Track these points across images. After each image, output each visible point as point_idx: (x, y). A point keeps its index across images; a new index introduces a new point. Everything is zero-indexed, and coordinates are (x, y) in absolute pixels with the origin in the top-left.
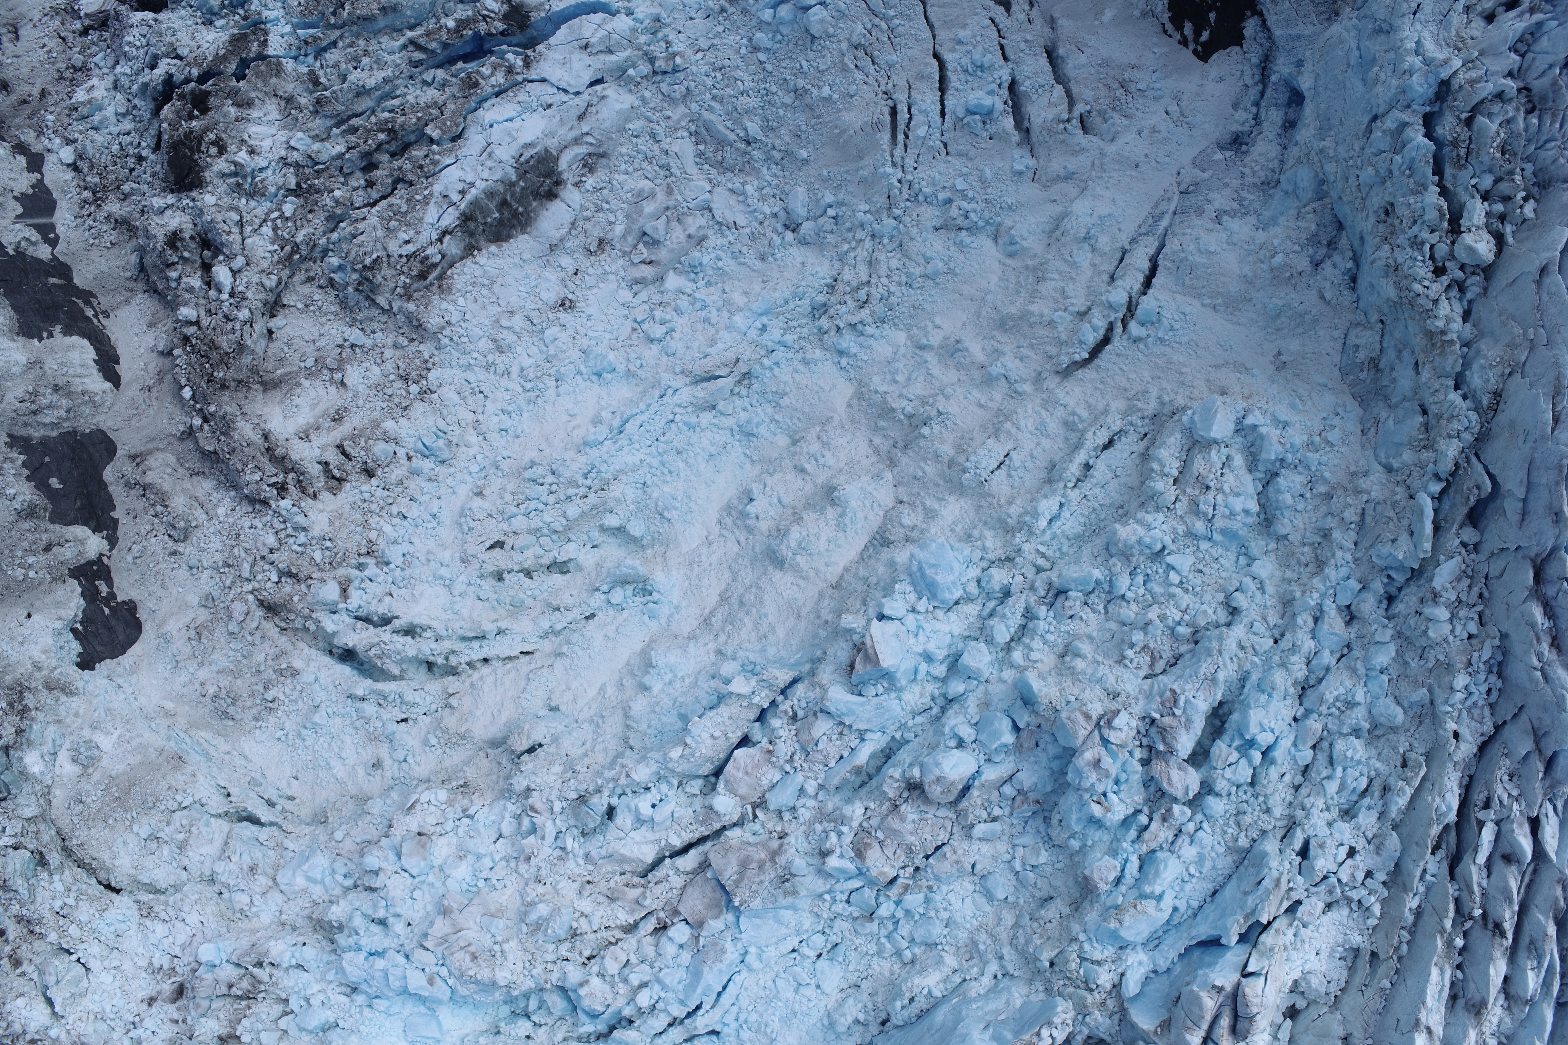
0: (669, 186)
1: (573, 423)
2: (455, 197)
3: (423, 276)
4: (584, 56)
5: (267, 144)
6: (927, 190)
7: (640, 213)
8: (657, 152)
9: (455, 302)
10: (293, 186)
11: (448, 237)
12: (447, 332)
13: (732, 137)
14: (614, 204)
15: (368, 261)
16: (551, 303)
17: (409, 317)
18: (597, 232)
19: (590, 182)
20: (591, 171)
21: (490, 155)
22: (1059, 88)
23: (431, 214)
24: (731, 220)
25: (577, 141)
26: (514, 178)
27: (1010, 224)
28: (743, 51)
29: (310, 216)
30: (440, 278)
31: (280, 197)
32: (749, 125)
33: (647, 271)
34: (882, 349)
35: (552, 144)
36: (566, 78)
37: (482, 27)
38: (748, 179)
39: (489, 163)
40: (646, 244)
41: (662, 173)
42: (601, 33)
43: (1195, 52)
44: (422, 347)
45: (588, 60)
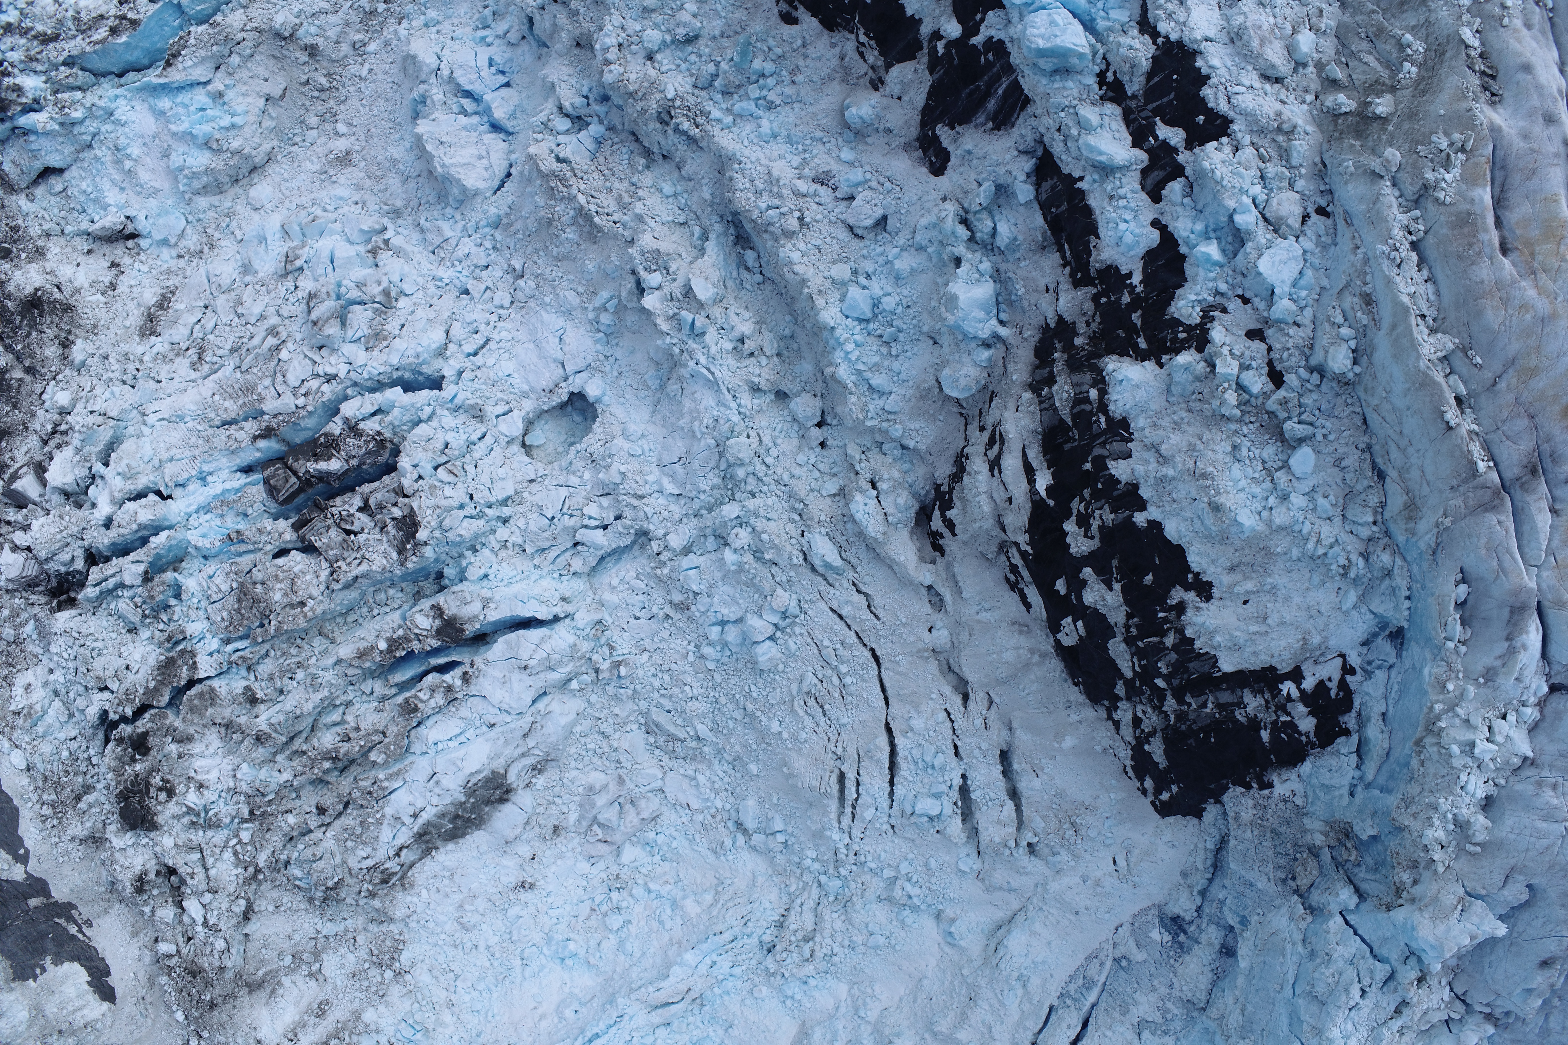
0: (620, 777)
1: (540, 1011)
2: (408, 820)
3: (385, 881)
4: (524, 675)
5: (213, 776)
6: (873, 865)
7: (593, 805)
8: (607, 749)
9: (419, 895)
10: (246, 814)
11: (405, 851)
12: (415, 917)
13: (682, 735)
14: (566, 797)
15: (330, 884)
16: (512, 885)
17: (378, 910)
18: (552, 822)
19: (540, 782)
20: (540, 772)
21: (437, 783)
22: (1010, 805)
23: (386, 834)
24: (684, 802)
25: (523, 755)
26: (463, 799)
27: (952, 915)
28: (691, 657)
29: (268, 836)
30: (403, 878)
31: (235, 825)
32: (699, 727)
33: (604, 849)
34: (825, 1001)
35: (498, 765)
36: (507, 700)
37: (416, 646)
38: (700, 766)
39: (437, 790)
40: (600, 825)
41: (613, 765)
42: (541, 654)
43: (1153, 803)
44: (392, 927)
45: (529, 681)
